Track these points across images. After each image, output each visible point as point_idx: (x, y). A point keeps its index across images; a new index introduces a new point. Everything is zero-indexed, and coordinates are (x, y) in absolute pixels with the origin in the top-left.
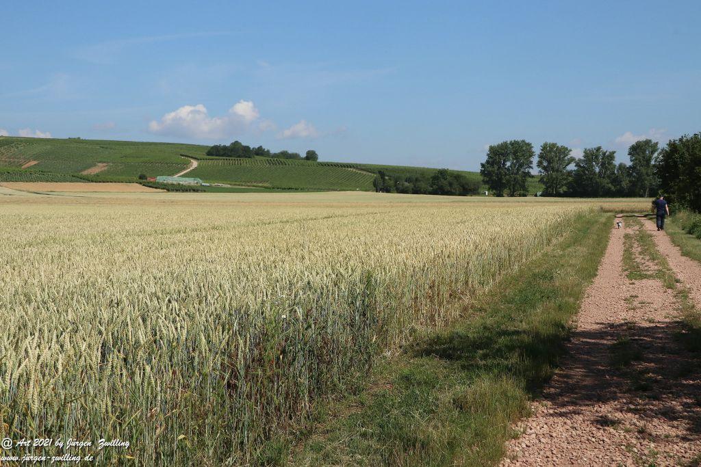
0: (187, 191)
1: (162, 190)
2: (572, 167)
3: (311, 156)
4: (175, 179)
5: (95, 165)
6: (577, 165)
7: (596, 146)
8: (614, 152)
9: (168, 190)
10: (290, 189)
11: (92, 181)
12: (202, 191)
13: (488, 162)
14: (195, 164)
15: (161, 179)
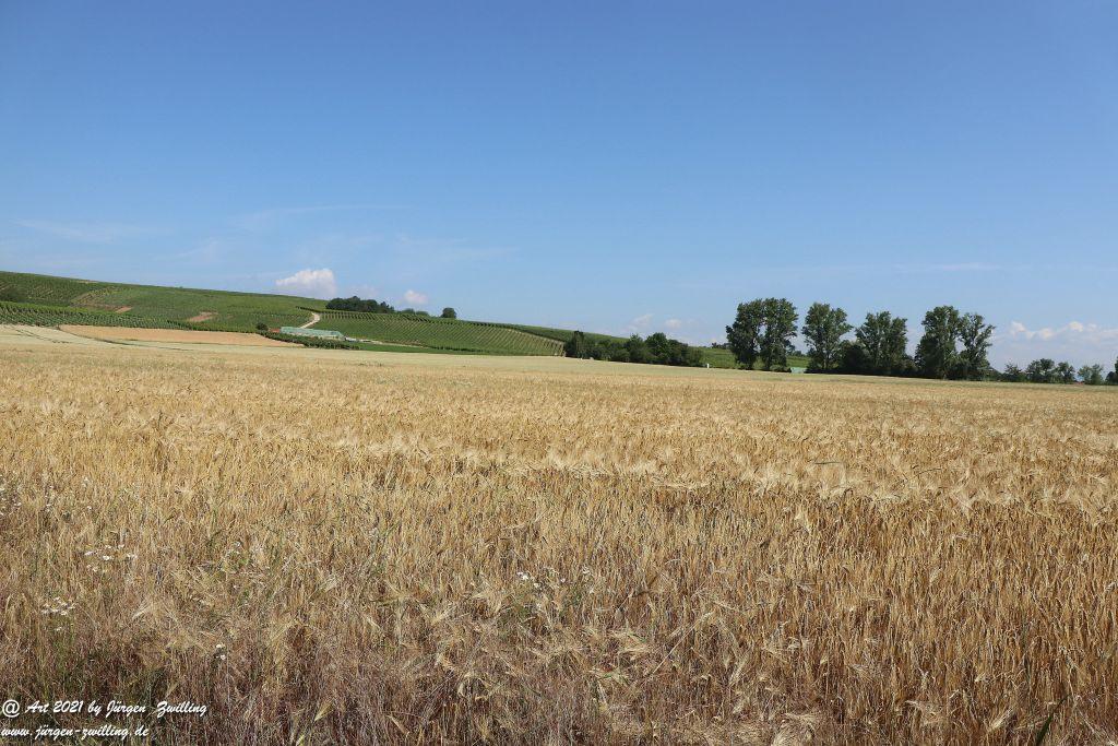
0: (332, 347)
1: (295, 345)
2: (851, 337)
3: (449, 313)
4: (303, 330)
5: (198, 314)
6: (859, 335)
7: (881, 311)
8: (904, 320)
9: (306, 345)
10: (465, 351)
11: (195, 329)
12: (353, 348)
13: (735, 325)
14: (317, 318)
15: (285, 330)
